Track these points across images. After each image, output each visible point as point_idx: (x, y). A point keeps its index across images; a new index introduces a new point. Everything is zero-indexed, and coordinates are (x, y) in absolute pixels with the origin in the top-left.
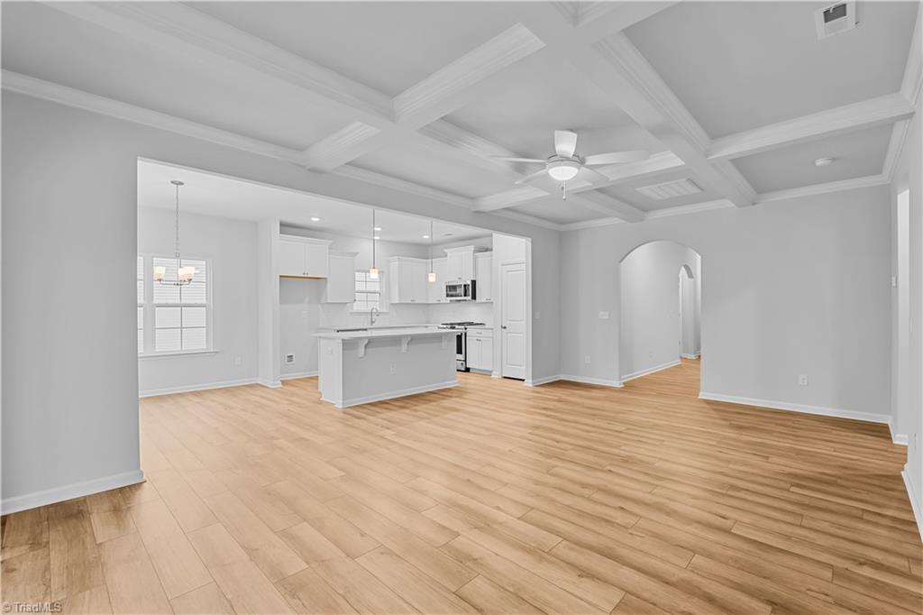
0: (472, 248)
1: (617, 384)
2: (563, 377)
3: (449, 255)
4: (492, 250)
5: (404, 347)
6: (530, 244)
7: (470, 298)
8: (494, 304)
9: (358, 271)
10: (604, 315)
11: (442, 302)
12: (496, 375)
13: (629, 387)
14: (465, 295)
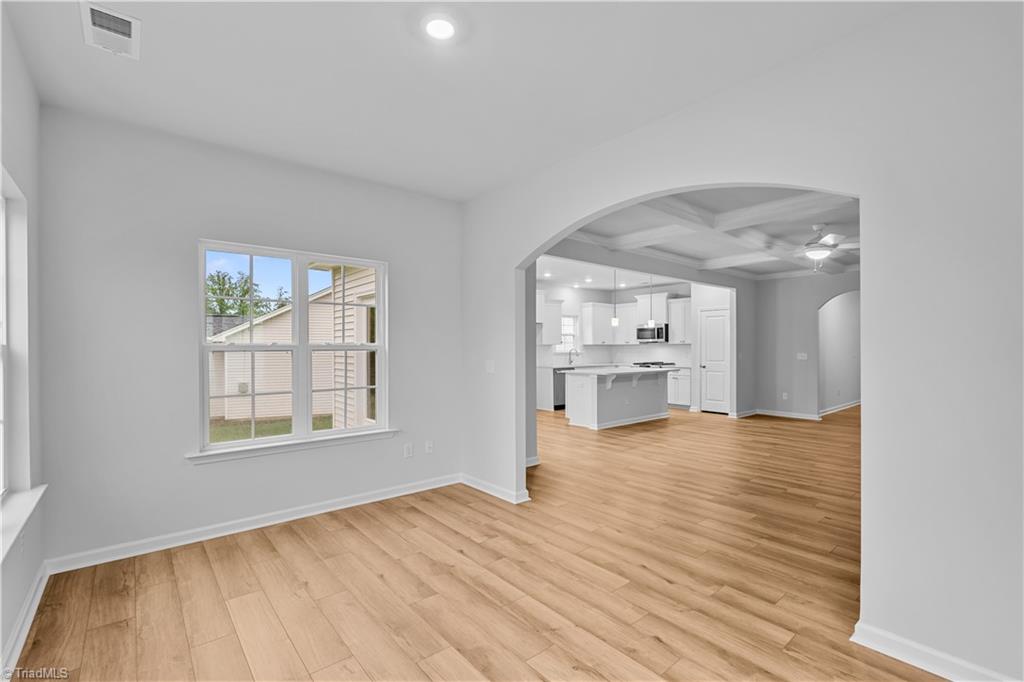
0: (666, 294)
1: (816, 418)
2: (759, 412)
3: (639, 300)
4: (690, 296)
5: (635, 382)
6: (735, 294)
7: (663, 340)
8: (692, 346)
9: (565, 316)
10: (802, 356)
11: (631, 343)
12: (694, 409)
13: (826, 419)
14: (658, 337)
